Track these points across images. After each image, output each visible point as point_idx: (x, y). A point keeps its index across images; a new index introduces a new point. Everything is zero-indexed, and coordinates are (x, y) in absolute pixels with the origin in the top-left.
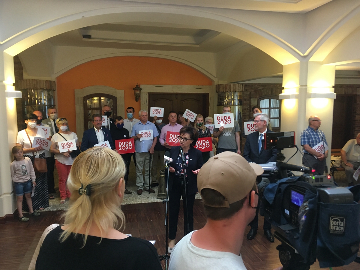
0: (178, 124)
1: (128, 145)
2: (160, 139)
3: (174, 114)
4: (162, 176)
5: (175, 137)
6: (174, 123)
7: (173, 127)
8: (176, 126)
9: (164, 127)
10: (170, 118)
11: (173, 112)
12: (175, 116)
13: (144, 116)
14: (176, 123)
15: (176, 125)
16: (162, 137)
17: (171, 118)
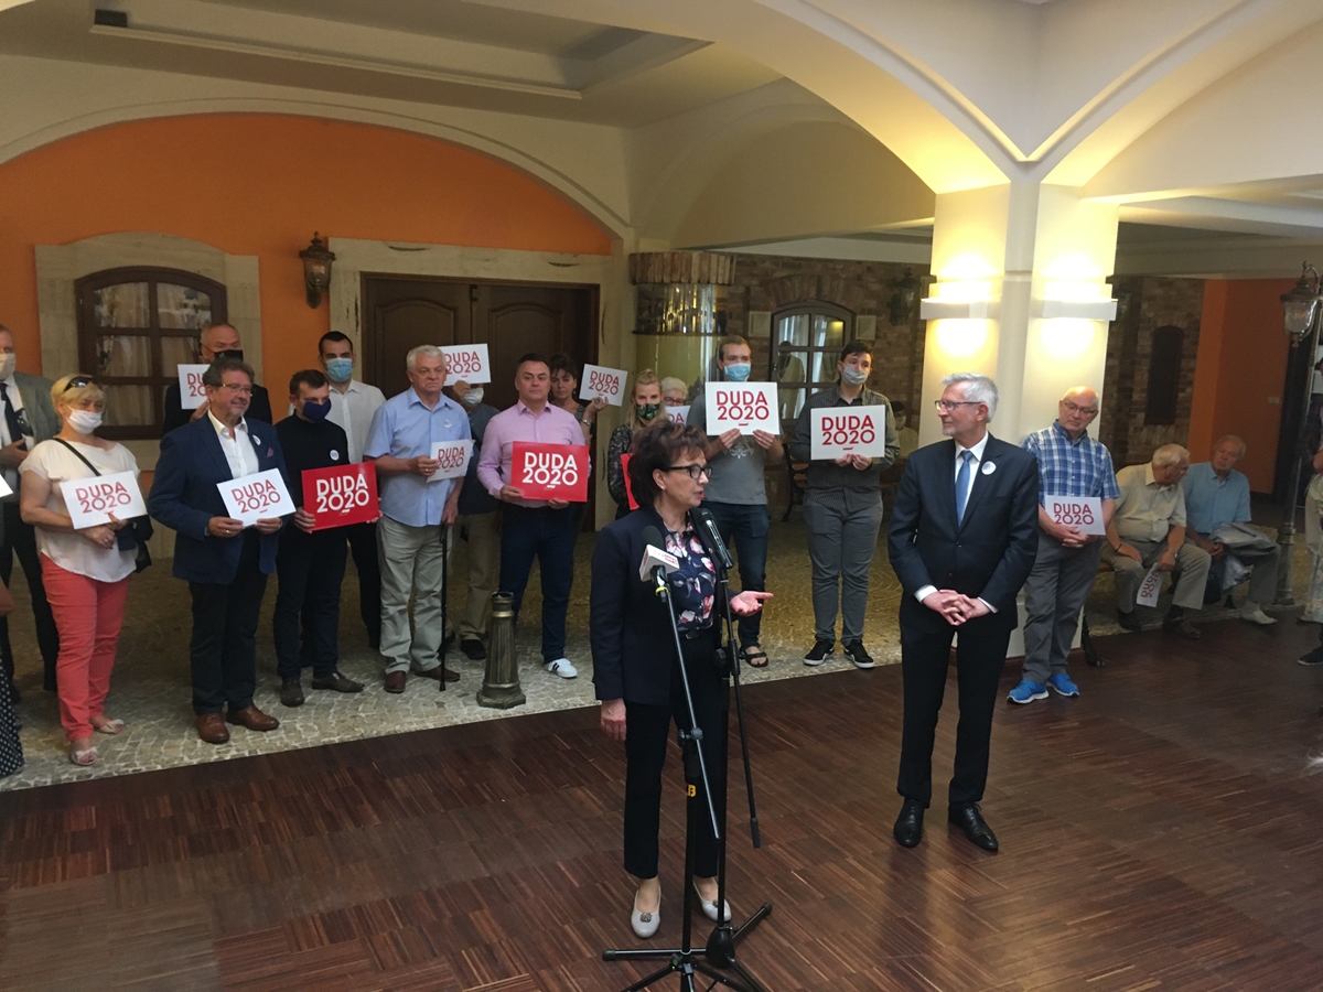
0: (553, 407)
1: (354, 492)
2: (479, 469)
3: (537, 368)
4: (503, 615)
5: (544, 463)
6: (541, 401)
7: (536, 418)
8: (546, 414)
9: (495, 418)
10: (519, 382)
11: (533, 357)
12: (540, 377)
13: (428, 370)
14: (548, 404)
15: (548, 409)
16: (490, 460)
17: (528, 384)
